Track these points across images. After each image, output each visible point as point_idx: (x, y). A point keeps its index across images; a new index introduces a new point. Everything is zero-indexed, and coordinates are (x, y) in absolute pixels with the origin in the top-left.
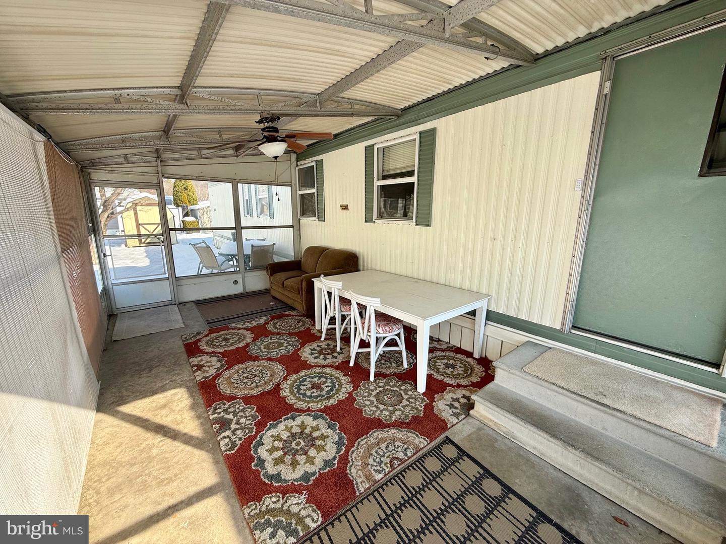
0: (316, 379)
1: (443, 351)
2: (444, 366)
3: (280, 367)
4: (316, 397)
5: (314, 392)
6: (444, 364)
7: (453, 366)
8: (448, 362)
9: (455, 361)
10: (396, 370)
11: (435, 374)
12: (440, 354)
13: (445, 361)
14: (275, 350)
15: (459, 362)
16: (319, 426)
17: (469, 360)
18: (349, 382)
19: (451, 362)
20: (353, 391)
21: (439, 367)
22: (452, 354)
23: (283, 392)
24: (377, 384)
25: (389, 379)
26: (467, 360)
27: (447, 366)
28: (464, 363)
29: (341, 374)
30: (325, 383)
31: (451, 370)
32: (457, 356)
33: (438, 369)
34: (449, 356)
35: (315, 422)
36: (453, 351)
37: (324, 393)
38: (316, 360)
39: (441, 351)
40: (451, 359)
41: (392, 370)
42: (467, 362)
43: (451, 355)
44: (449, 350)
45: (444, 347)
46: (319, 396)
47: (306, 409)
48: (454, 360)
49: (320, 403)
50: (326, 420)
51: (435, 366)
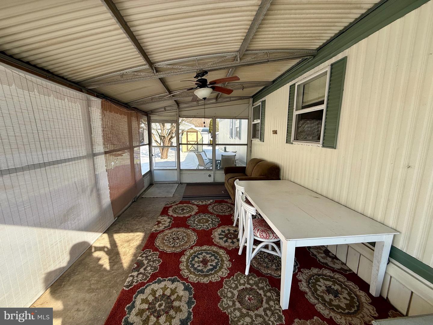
0: (208, 256)
1: (333, 270)
2: (325, 289)
3: (195, 238)
4: (199, 271)
5: (200, 266)
6: (326, 287)
7: (336, 294)
8: (333, 287)
9: (342, 288)
10: (273, 273)
11: (310, 294)
12: (328, 274)
13: (329, 283)
14: (201, 225)
15: (346, 292)
16: (183, 297)
17: (362, 294)
18: (228, 268)
19: (336, 287)
20: (225, 278)
21: (318, 288)
22: (342, 278)
23: (183, 258)
24: (248, 280)
25: (260, 279)
26: (358, 293)
27: (329, 290)
28: (353, 295)
29: (227, 258)
30: (212, 261)
31: (331, 297)
32: (347, 283)
33: (316, 290)
34: (337, 279)
35: (183, 292)
36: (345, 276)
37: (205, 270)
38: (219, 241)
39: (331, 270)
40: (338, 284)
41: (269, 272)
42: (356, 295)
43: (340, 279)
44: (342, 273)
45: (337, 266)
46: (202, 271)
47: (185, 277)
48: (341, 286)
49: (197, 277)
50: (190, 294)
51: (315, 284)
